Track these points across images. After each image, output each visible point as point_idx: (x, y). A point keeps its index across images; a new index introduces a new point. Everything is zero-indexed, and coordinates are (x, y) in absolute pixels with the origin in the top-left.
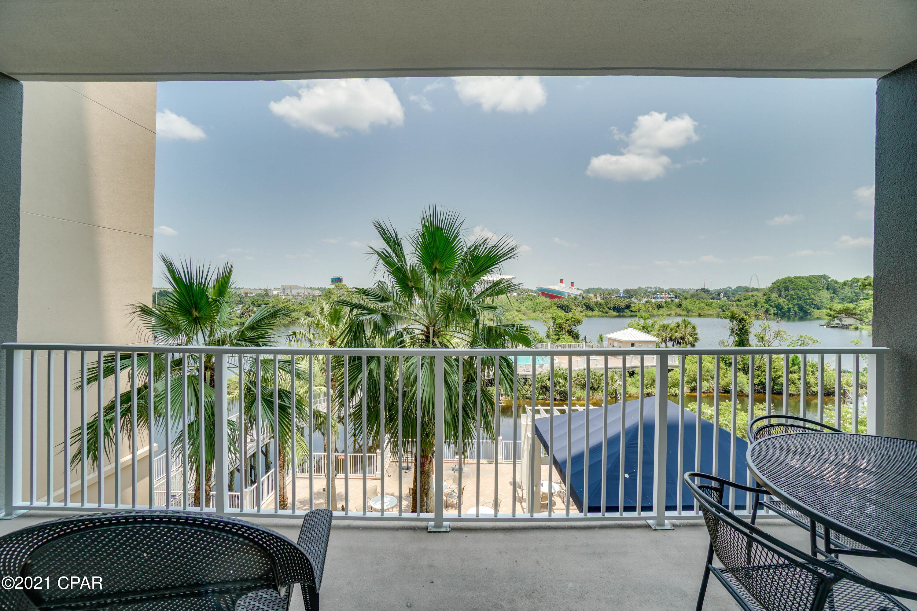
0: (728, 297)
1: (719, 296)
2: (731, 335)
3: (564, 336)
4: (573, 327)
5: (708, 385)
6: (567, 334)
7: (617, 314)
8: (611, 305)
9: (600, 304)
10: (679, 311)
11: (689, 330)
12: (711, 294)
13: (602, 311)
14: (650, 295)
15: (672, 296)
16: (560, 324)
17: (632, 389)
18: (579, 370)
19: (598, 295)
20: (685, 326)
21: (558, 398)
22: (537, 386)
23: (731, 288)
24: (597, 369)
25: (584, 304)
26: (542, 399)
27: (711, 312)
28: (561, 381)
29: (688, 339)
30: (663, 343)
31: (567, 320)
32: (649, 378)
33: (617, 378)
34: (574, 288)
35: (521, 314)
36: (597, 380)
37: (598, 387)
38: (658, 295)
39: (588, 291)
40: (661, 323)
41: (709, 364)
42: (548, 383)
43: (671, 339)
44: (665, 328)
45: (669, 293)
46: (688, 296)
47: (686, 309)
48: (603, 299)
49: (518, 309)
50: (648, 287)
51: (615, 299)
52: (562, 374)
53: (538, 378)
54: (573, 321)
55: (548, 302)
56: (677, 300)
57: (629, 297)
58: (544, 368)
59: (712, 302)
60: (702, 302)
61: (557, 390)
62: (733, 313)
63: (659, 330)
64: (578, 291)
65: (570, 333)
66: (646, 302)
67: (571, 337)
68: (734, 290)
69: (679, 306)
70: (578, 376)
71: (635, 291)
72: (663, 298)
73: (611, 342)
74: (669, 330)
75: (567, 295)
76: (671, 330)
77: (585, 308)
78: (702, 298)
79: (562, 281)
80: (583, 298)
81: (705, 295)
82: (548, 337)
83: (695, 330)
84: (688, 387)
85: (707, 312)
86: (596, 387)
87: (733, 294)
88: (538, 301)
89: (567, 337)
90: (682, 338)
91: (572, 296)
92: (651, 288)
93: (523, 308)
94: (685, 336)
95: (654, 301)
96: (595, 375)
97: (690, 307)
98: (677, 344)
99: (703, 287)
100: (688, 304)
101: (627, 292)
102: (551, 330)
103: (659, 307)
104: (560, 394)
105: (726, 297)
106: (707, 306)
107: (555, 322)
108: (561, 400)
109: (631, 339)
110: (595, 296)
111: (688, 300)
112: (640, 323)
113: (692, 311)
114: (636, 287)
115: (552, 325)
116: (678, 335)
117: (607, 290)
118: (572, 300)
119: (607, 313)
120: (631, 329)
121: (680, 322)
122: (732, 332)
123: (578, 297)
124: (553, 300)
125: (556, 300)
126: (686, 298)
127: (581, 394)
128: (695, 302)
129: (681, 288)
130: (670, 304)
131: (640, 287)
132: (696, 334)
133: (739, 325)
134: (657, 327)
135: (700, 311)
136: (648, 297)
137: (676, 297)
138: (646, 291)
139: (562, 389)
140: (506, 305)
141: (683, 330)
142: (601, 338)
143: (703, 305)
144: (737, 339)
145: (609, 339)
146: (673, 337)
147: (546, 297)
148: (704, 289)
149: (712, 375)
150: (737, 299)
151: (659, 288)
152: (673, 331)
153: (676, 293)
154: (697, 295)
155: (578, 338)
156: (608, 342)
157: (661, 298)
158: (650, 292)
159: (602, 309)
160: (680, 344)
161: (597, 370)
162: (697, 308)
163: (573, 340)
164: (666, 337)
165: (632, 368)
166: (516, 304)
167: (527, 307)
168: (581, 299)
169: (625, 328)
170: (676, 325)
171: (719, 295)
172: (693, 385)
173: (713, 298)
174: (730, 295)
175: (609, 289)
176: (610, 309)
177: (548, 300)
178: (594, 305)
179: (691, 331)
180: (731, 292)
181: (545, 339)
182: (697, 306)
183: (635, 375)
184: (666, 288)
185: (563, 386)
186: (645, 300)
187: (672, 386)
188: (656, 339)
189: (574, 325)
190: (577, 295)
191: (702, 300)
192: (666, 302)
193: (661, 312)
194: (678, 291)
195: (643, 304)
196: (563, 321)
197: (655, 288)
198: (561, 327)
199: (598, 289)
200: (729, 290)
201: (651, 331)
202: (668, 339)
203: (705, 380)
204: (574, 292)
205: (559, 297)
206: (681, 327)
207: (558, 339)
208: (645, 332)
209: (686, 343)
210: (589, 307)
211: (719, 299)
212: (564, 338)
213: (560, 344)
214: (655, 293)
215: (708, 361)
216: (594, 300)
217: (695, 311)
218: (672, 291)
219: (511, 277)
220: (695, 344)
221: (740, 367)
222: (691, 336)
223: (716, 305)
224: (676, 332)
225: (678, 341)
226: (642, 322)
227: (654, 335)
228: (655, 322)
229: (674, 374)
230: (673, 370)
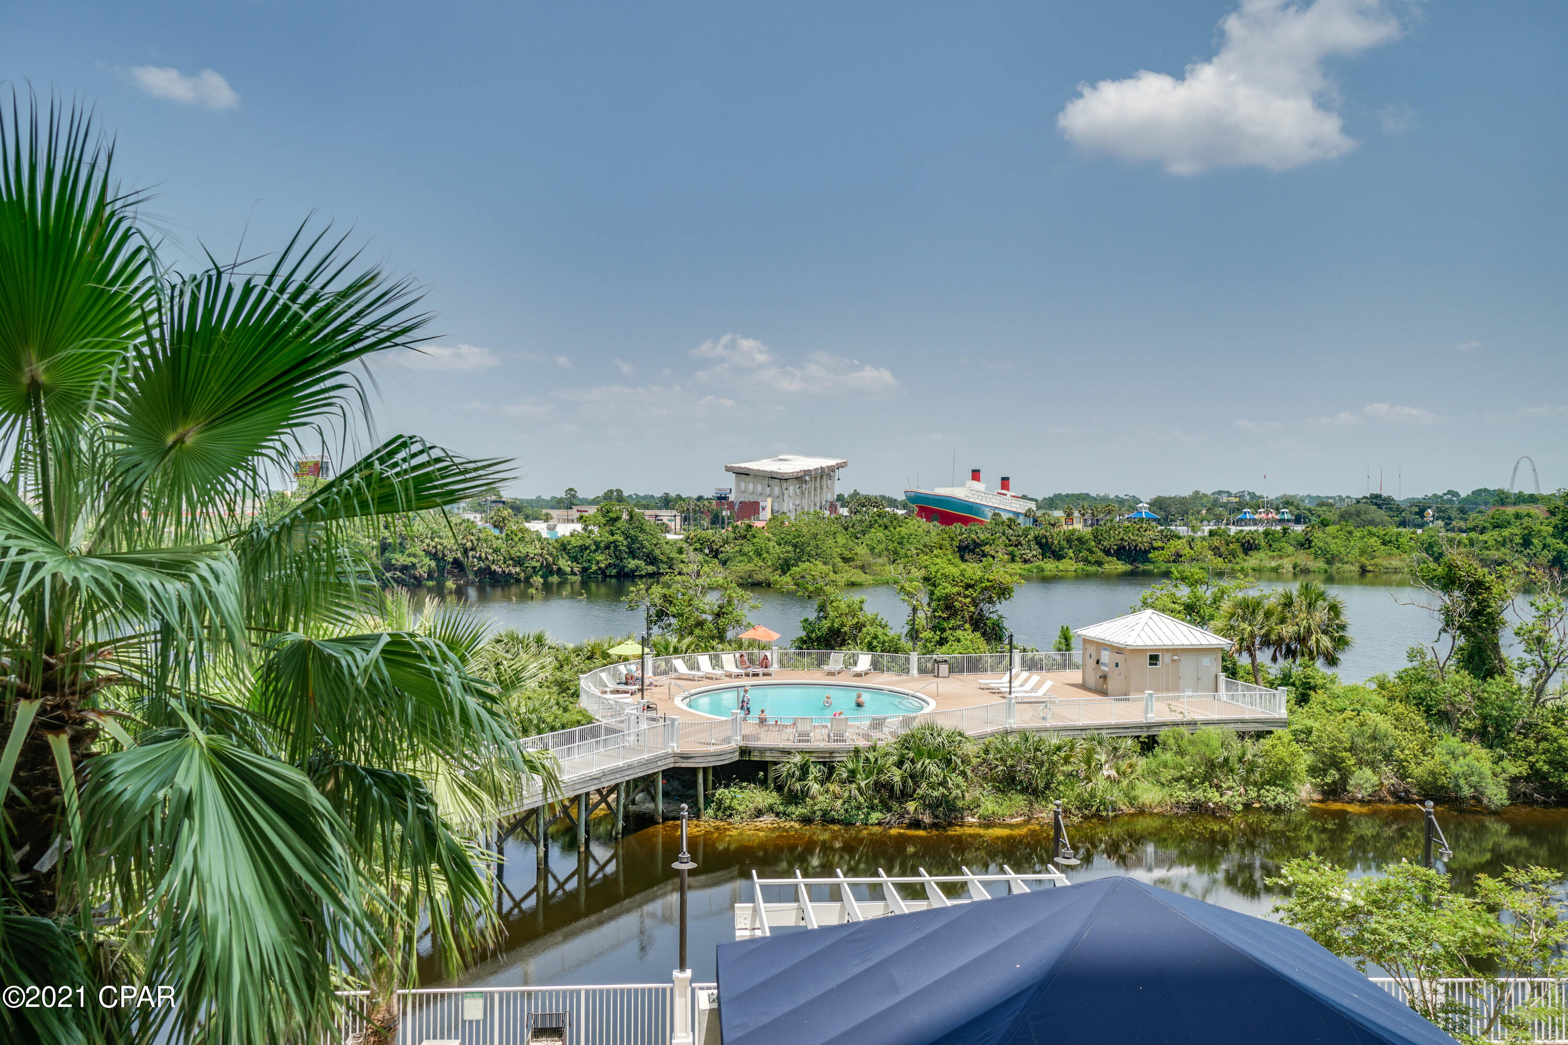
0: (1448, 520)
1: (1423, 517)
2: (1445, 631)
3: (959, 633)
4: (986, 607)
5: (1375, 779)
6: (967, 626)
7: (1129, 567)
8: (1111, 542)
9: (1079, 539)
10: (1303, 559)
11: (1321, 615)
12: (1398, 510)
13: (1086, 561)
14: (1226, 514)
15: (1286, 517)
16: (947, 597)
17: (1146, 790)
18: (992, 735)
19: (1076, 514)
20: (1310, 605)
21: (927, 819)
22: (863, 784)
23: (1456, 494)
24: (1046, 730)
25: (1036, 538)
26: (879, 824)
27: (1396, 563)
28: (933, 768)
29: (1317, 641)
30: (1245, 654)
31: (968, 586)
32: (1198, 758)
33: (1103, 758)
34: (1009, 494)
35: (856, 567)
36: (1042, 764)
37: (1047, 787)
38: (1248, 513)
39: (1051, 503)
40: (1240, 595)
41: (1379, 718)
42: (896, 776)
43: (1266, 642)
44: (1248, 609)
45: (1277, 509)
46: (1332, 516)
47: (1324, 552)
48: (1092, 525)
49: (847, 554)
50: (1220, 492)
51: (1126, 524)
52: (937, 749)
53: (867, 759)
54: (986, 588)
55: (934, 533)
56: (1299, 528)
57: (1166, 519)
58: (885, 729)
59: (1399, 534)
60: (1371, 534)
61: (923, 797)
62: (1451, 567)
63: (1233, 615)
64: (1022, 502)
65: (978, 623)
66: (1211, 533)
67: (978, 634)
68: (1467, 500)
69: (1305, 544)
70: (987, 752)
71: (1182, 501)
72: (1261, 521)
73: (1092, 650)
74: (1260, 617)
75: (990, 514)
76: (1268, 614)
77: (1036, 551)
78: (1372, 522)
79: (976, 475)
80: (1035, 521)
81: (1381, 514)
82: (914, 634)
83: (1337, 615)
84: (1316, 785)
85: (1385, 563)
86: (1042, 785)
87: (1462, 511)
88: (904, 531)
89: (967, 635)
90: (1302, 639)
91: (1005, 516)
92: (1229, 494)
93: (862, 550)
94: (1309, 631)
95: (1233, 530)
96: (1037, 749)
97: (1335, 546)
98: (1286, 657)
99: (1377, 491)
100: (1329, 539)
101: (1159, 504)
102: (921, 615)
103: (1249, 547)
104: (933, 806)
105: (1443, 519)
106: (1384, 544)
107: (932, 593)
108: (934, 825)
109: (1149, 643)
110: (1069, 516)
111: (1331, 529)
112: (1178, 594)
113: (1341, 561)
114: (1186, 492)
115: (926, 600)
116: (1288, 630)
117: (1105, 499)
118: (1001, 529)
119: (1099, 563)
120: (1149, 612)
121: (1295, 593)
122: (1449, 622)
123: (1021, 520)
124: (947, 528)
125: (957, 527)
126: (1324, 524)
127: (996, 808)
128: (1350, 533)
129: (1314, 494)
130: (1278, 540)
131: (1197, 493)
132: (1342, 627)
133: (1468, 602)
134: (1226, 605)
135: (1363, 560)
136: (1219, 519)
137: (1298, 520)
138: (1216, 503)
139: (936, 794)
140: (813, 543)
141: (1303, 615)
142: (1066, 638)
143: (1373, 540)
144: (1462, 642)
145: (1087, 641)
146: (1273, 637)
147: (929, 519)
148: (1378, 497)
149: (1386, 748)
150: (1470, 524)
151: (1252, 495)
152: (1274, 619)
153: (1297, 508)
154: (1358, 514)
155: (999, 639)
156: (1085, 649)
157: (1255, 522)
158: (1224, 506)
159: (1085, 553)
160: (1294, 656)
161: (1044, 735)
162: (1356, 552)
163: (982, 644)
164: (1252, 635)
165: (1149, 727)
166: (841, 540)
167: (872, 549)
168: (1029, 523)
169: (1134, 611)
170: (1283, 600)
171: (1421, 513)
172: (1329, 780)
173: (1403, 524)
174: (1454, 513)
175: (1112, 496)
176: (1107, 552)
177: (934, 528)
178: (1064, 543)
179: (1325, 618)
180: (1456, 505)
181: (903, 641)
182: (1356, 544)
183: (1157, 750)
184: (1271, 493)
185: (940, 784)
186: (1207, 529)
187: (1268, 783)
188: (1223, 642)
189: (991, 601)
190: (1017, 514)
191: (1371, 528)
192: (1266, 534)
193: (1253, 561)
194: (1307, 504)
195: (1204, 539)
196: (955, 590)
197: (1241, 495)
198: (949, 607)
199: (1079, 497)
200: (1451, 501)
201: (1212, 618)
202: (1257, 641)
203: (1367, 764)
204: (1010, 504)
205: (965, 521)
206: (1295, 608)
207: (942, 642)
208: (1193, 622)
209: (1311, 652)
210: (1048, 549)
211: (1421, 526)
212: (959, 641)
213: (946, 657)
214: (1238, 508)
215: (1376, 707)
216: (1065, 527)
217: (1351, 558)
218: (1288, 503)
219: (832, 462)
220: (1338, 655)
221: (1471, 726)
222: (1325, 632)
223: (1412, 543)
224: (1283, 621)
225: (1288, 647)
226: (1184, 593)
227: (1217, 631)
228: (1223, 593)
229: (1274, 746)
230: (1271, 732)
